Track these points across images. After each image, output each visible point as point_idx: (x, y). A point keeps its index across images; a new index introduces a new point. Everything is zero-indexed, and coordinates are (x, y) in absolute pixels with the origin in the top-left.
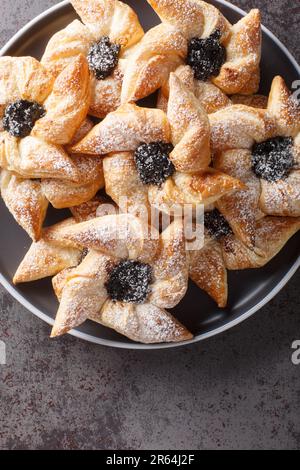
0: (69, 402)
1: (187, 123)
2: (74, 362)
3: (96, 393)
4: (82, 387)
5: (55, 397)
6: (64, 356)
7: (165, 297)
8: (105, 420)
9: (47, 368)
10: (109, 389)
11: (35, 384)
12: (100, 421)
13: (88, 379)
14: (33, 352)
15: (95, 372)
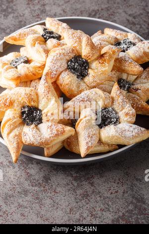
0: (110, 203)
2: (99, 185)
3: (121, 191)
4: (112, 193)
5: (102, 206)
6: (92, 185)
8: (134, 201)
9: (88, 195)
10: (125, 187)
11: (87, 206)
12: (132, 203)
13: (112, 188)
14: (76, 192)
15: (113, 183)
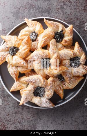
0: (23, 122)
1: (54, 54)
2: (25, 111)
3: (30, 119)
4: (27, 118)
5: (20, 120)
6: (22, 110)
7: (48, 96)
8: (32, 126)
9: (18, 113)
10: (33, 118)
11: (15, 117)
12: (31, 126)
13: (28, 116)
14: (15, 109)
15: (30, 114)
